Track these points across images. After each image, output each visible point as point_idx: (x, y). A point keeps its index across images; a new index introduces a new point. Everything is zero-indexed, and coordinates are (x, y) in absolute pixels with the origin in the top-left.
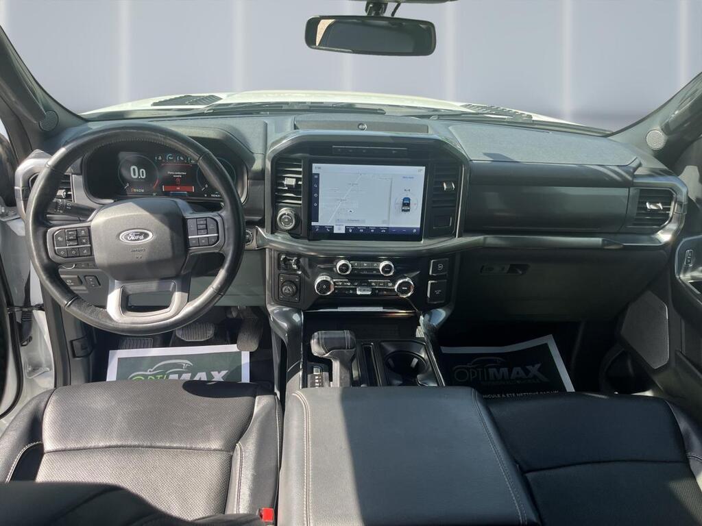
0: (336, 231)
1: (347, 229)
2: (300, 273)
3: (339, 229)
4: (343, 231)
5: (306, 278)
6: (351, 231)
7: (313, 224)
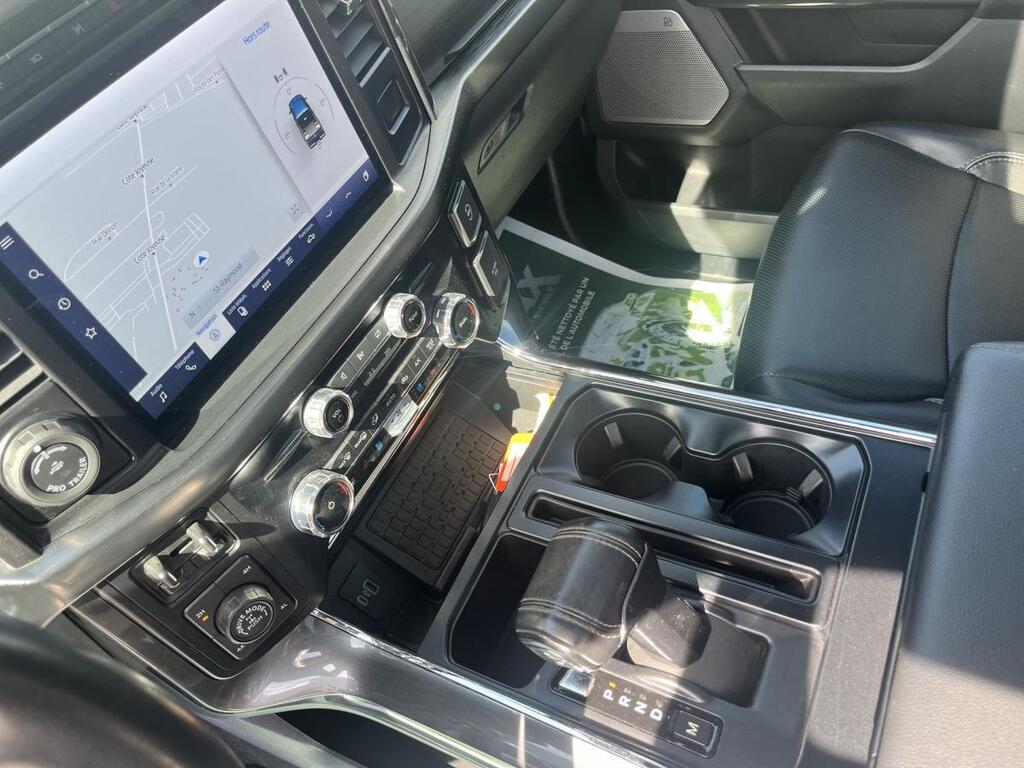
0: (211, 350)
1: (231, 316)
2: (237, 545)
3: (215, 338)
4: (228, 332)
5: (265, 538)
6: (245, 313)
7: (138, 393)
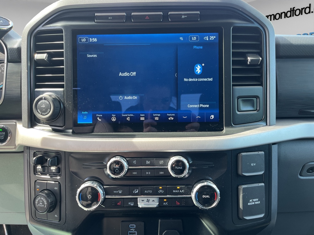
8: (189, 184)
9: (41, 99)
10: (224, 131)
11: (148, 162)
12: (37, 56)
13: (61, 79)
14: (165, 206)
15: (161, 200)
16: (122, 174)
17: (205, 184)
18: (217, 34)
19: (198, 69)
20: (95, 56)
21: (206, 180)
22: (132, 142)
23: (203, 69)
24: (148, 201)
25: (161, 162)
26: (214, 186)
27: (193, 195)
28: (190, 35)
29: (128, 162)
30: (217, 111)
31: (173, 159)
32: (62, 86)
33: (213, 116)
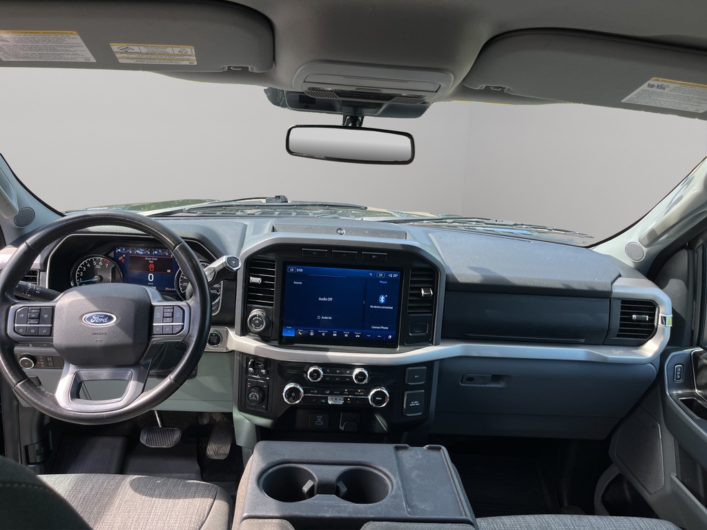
8: (367, 389)
9: (255, 316)
10: (398, 349)
11: (338, 371)
12: (253, 279)
13: (271, 299)
14: (348, 404)
15: (345, 399)
16: (319, 379)
17: (379, 389)
18: (399, 273)
19: (382, 299)
20: (301, 283)
21: (380, 386)
22: (326, 356)
23: (386, 299)
24: (336, 399)
25: (348, 372)
26: (386, 392)
27: (370, 397)
28: (377, 272)
29: (323, 370)
30: (395, 333)
31: (357, 371)
32: (271, 305)
33: (390, 336)
